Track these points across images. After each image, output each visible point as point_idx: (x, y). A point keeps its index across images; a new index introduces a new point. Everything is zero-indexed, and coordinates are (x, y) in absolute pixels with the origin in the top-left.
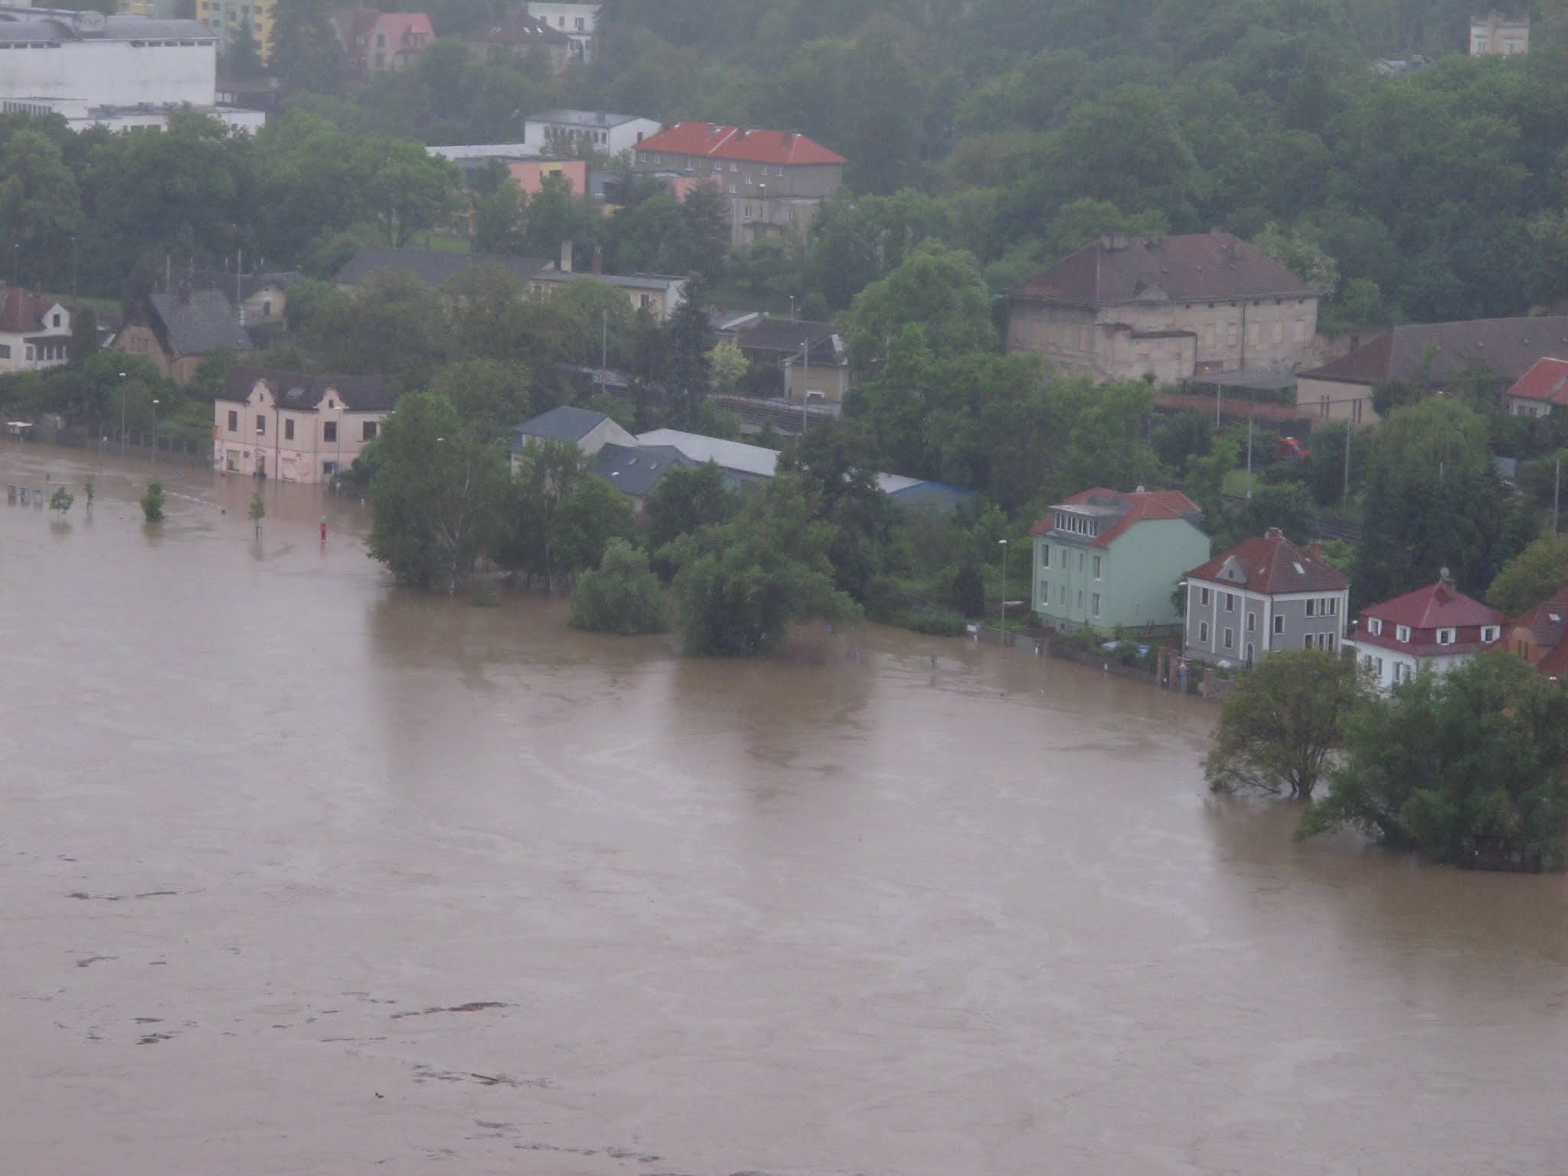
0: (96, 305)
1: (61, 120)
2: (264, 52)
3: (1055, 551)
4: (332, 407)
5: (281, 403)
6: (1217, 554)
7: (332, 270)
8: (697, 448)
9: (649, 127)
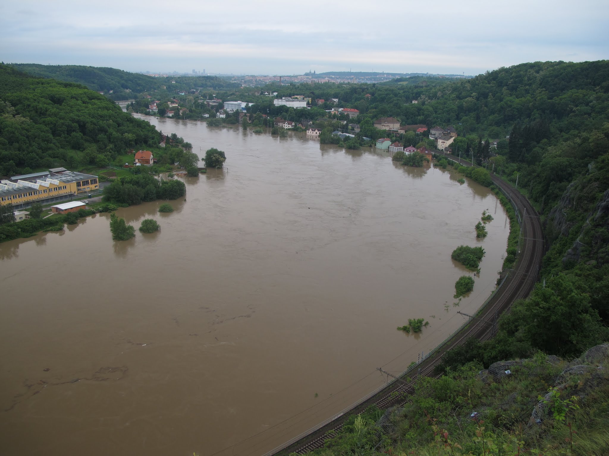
0: (297, 123)
1: (293, 108)
2: (310, 103)
3: (378, 143)
5: (312, 131)
6: (392, 144)
7: (316, 120)
8: (347, 135)
9: (343, 109)
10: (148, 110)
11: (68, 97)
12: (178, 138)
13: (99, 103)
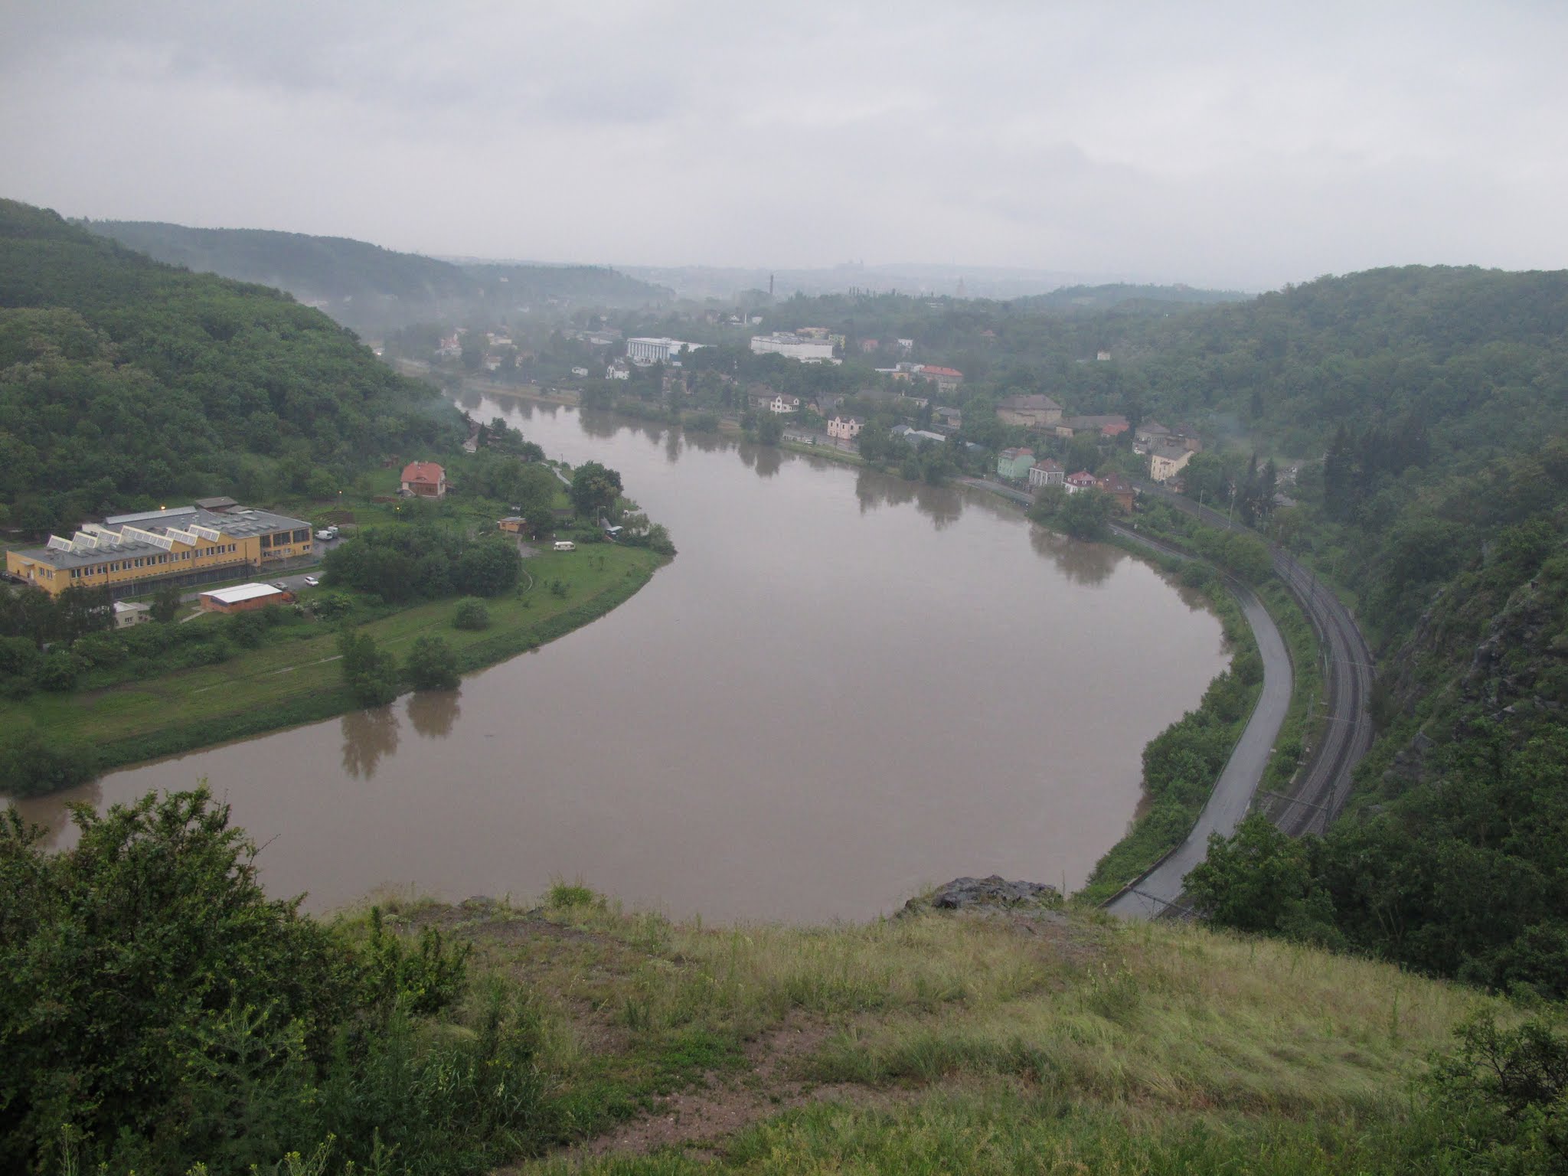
0: (805, 399)
1: (799, 360)
2: (843, 347)
3: (1003, 460)
4: (852, 422)
5: (842, 422)
6: (1037, 462)
7: (854, 394)
8: (928, 435)
9: (922, 366)
10: (437, 352)
11: (246, 321)
12: (509, 431)
13: (320, 340)
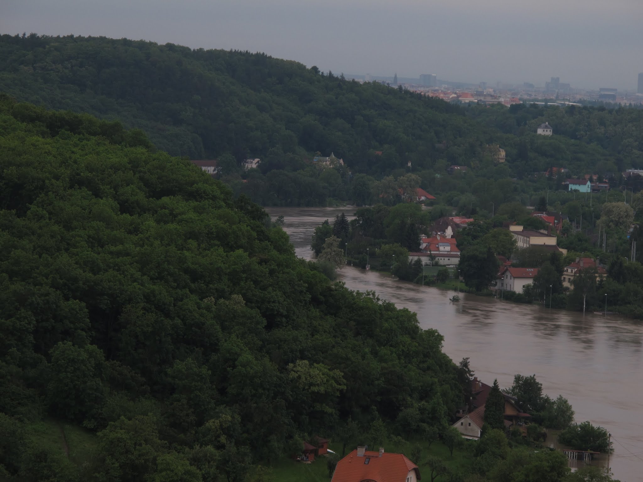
10: (413, 258)
11: (57, 178)
12: (547, 400)
13: (192, 215)
